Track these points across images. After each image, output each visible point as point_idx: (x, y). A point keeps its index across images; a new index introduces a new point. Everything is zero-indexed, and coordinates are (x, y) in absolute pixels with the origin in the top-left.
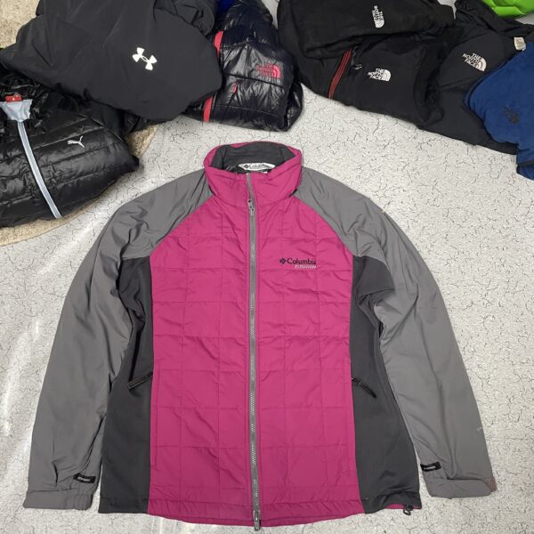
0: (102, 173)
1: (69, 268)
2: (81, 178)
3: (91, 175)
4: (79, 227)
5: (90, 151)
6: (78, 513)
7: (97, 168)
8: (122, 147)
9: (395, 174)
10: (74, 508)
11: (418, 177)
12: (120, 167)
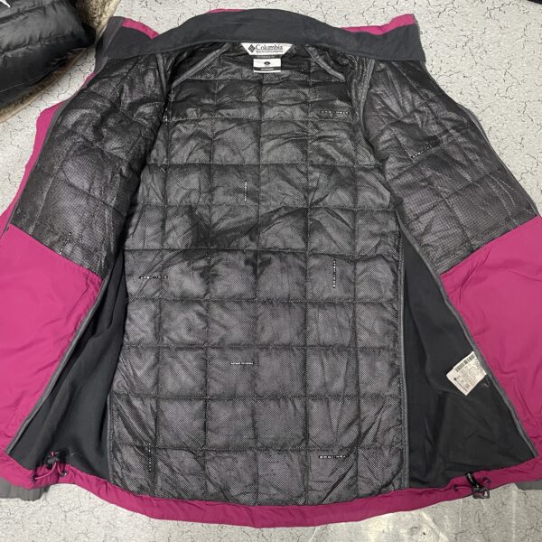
0: (39, 46)
1: (7, 183)
2: (9, 54)
3: (23, 49)
4: (19, 126)
5: (19, 13)
6: (22, 503)
7: (31, 39)
8: (65, 9)
9: (452, 52)
10: (18, 496)
11: (484, 56)
12: (64, 37)
